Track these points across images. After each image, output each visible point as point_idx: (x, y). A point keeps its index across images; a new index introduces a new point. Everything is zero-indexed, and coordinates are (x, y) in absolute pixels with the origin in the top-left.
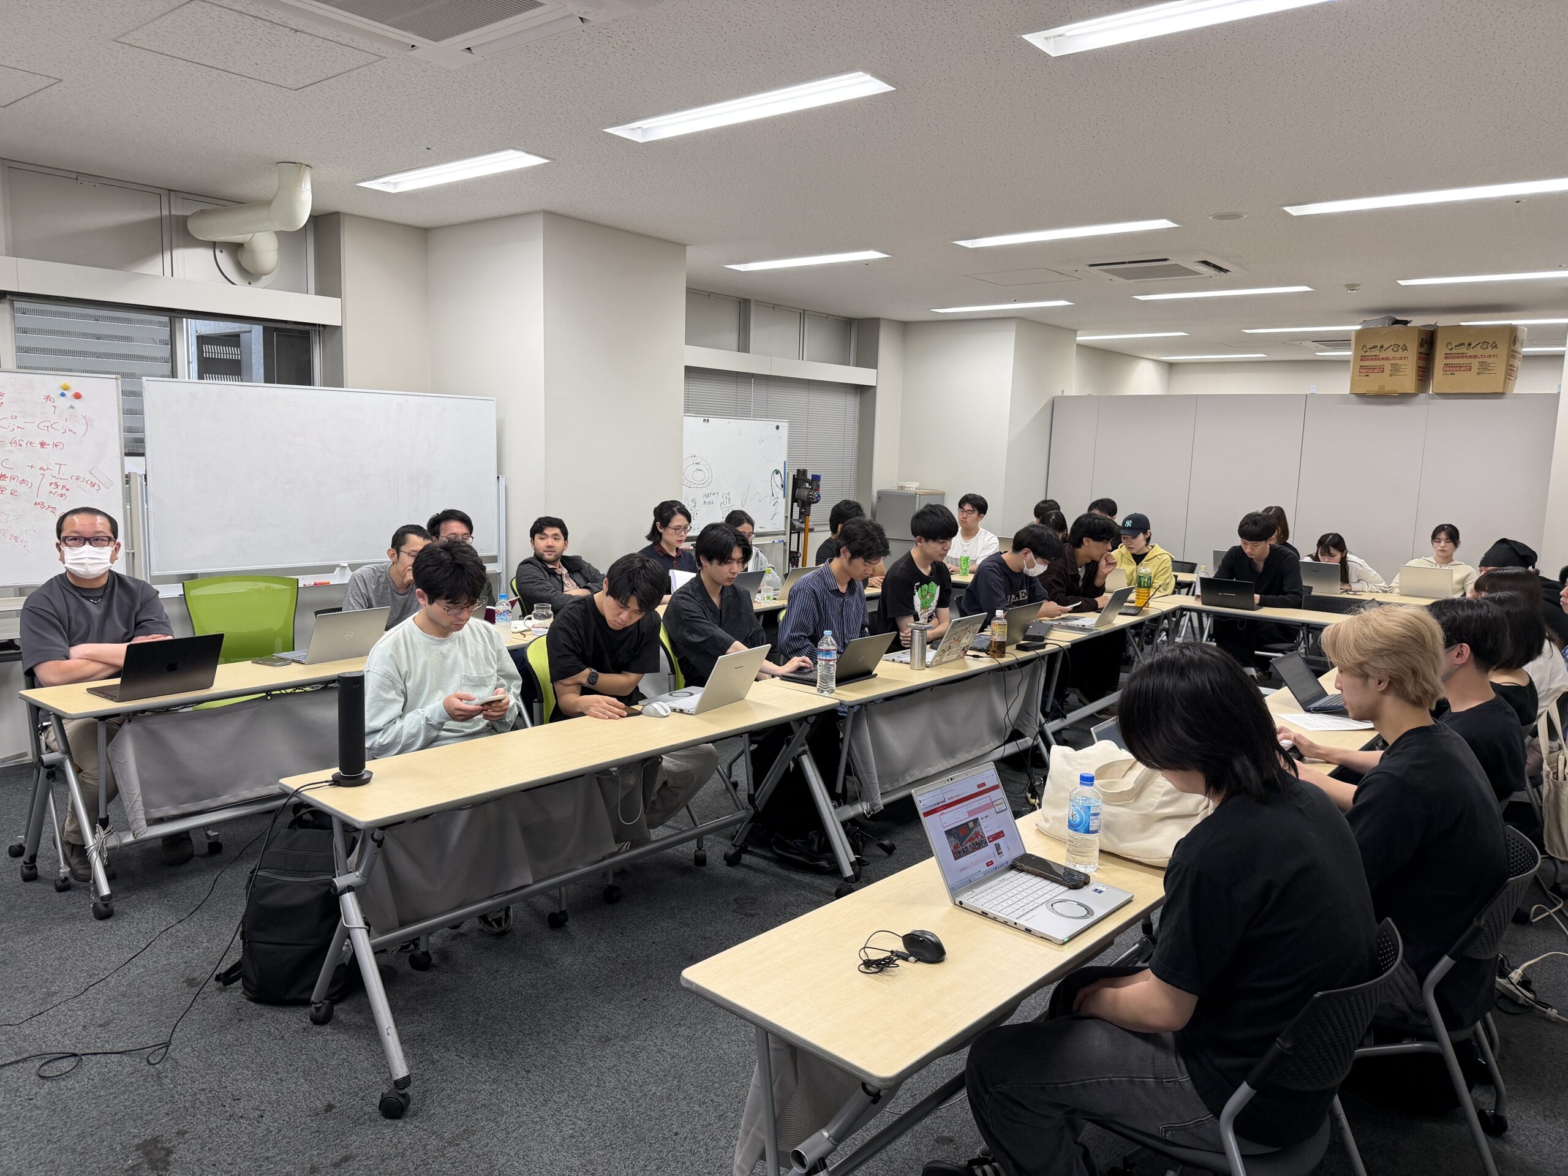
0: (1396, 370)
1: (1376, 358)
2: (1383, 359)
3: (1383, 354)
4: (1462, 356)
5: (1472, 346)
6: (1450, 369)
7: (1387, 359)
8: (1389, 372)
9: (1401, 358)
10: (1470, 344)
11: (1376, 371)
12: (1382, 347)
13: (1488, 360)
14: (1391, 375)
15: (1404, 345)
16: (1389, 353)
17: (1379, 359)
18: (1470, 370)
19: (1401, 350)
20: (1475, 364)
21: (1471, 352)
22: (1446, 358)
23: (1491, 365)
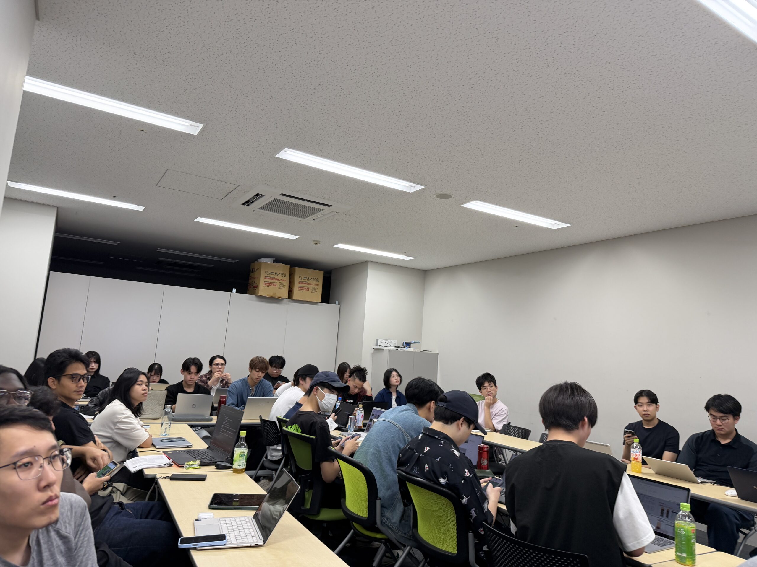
0: (281, 285)
1: (272, 278)
2: (276, 279)
3: (276, 277)
4: (306, 283)
5: (310, 279)
6: (302, 288)
7: (278, 280)
8: (279, 287)
9: (284, 280)
10: (308, 278)
11: (273, 285)
12: (276, 273)
13: (316, 287)
14: (279, 288)
15: (285, 274)
16: (279, 277)
17: (274, 279)
18: (309, 290)
19: (284, 276)
20: (311, 287)
21: (309, 282)
22: (299, 283)
23: (317, 289)
